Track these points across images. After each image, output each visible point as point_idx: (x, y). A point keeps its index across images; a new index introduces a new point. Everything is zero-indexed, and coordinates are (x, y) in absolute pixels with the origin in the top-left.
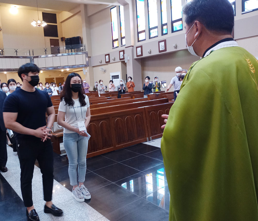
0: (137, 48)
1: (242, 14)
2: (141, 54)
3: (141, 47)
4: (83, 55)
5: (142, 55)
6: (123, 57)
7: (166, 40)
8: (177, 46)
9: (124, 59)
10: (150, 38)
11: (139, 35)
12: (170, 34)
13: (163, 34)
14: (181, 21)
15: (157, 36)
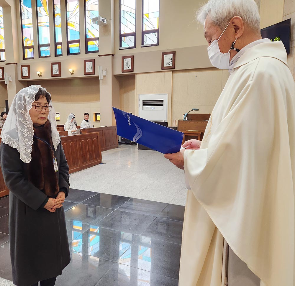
0: (22, 66)
1: (142, 47)
3: (28, 66)
5: (29, 77)
9: (3, 78)
10: (40, 57)
11: (25, 50)
12: (65, 57)
13: (56, 55)
14: (79, 43)
15: (50, 57)
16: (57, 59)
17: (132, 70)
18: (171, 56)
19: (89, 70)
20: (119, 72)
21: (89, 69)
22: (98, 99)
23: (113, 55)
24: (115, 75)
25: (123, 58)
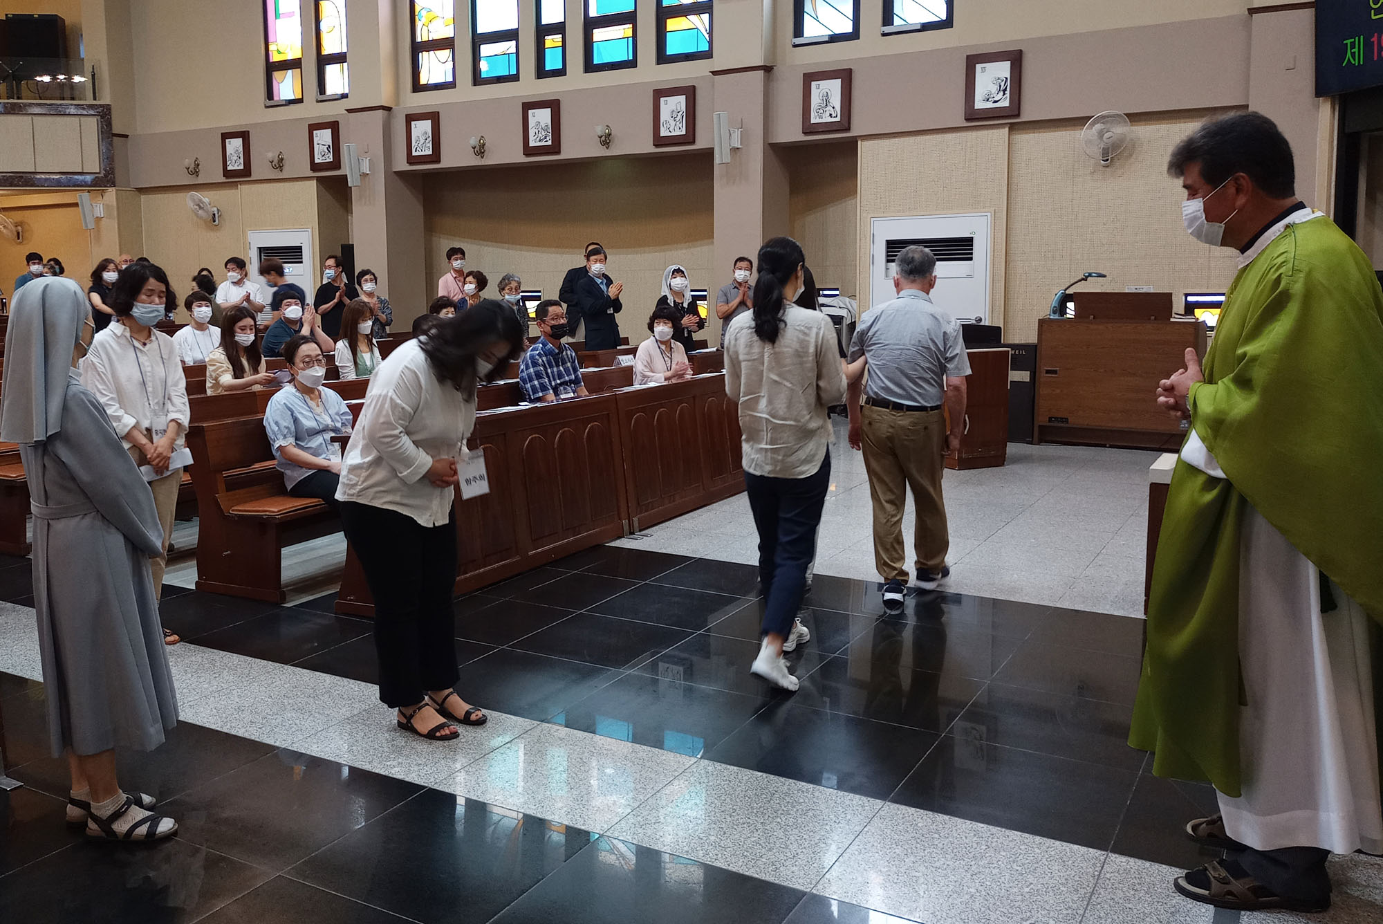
0: (410, 118)
1: (884, 35)
2: (430, 153)
3: (434, 117)
4: (83, 119)
5: (436, 156)
6: (329, 158)
7: (559, 100)
8: (609, 135)
9: (336, 164)
10: (477, 79)
11: (423, 56)
12: (577, 78)
13: (541, 73)
14: (631, 26)
15: (515, 78)
16: (549, 87)
17: (845, 124)
18: (1003, 69)
19: (672, 126)
20: (790, 132)
21: (673, 123)
22: (706, 234)
23: (768, 69)
24: (769, 144)
25: (808, 78)
